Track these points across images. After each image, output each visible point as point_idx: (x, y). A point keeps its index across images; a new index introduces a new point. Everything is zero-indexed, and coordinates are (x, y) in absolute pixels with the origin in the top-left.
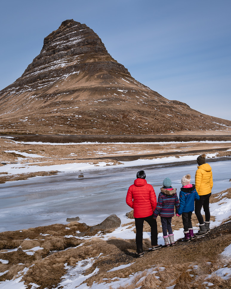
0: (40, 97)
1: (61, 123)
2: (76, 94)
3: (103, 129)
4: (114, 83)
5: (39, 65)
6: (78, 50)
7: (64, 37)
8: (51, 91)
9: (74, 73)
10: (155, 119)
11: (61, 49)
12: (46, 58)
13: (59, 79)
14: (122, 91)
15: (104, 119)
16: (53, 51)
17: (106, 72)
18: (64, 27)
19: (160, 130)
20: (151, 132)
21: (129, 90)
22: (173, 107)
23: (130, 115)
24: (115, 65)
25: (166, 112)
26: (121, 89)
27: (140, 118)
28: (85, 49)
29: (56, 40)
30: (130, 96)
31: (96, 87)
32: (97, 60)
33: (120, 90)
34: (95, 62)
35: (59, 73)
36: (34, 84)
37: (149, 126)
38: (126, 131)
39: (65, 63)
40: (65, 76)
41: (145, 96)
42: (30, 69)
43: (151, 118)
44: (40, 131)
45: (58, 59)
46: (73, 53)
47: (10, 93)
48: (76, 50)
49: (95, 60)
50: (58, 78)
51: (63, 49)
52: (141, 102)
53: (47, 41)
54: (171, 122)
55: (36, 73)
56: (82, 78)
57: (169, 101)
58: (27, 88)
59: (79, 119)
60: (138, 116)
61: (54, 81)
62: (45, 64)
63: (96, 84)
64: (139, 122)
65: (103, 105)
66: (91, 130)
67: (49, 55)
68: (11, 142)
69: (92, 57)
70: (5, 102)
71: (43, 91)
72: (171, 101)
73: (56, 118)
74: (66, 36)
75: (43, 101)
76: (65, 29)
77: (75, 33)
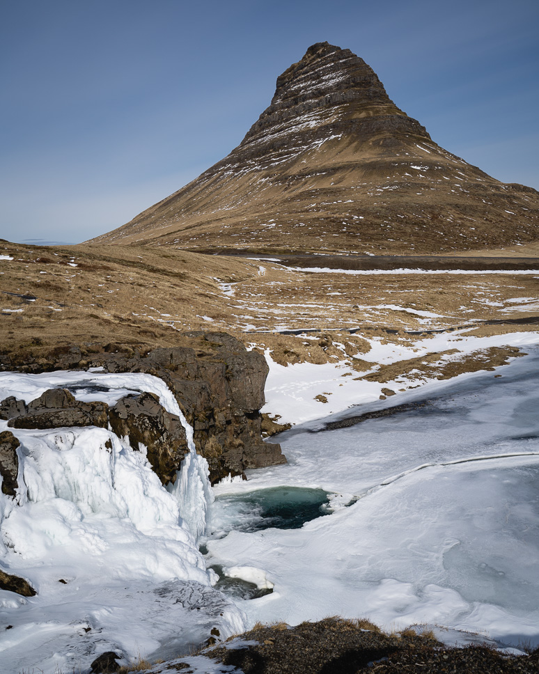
0: (277, 180)
1: (334, 231)
2: (338, 175)
3: (405, 241)
4: (403, 153)
5: (271, 126)
6: (340, 96)
7: (312, 74)
8: (295, 170)
9: (333, 137)
10: (487, 220)
11: (308, 97)
12: (282, 112)
13: (308, 148)
14: (419, 168)
15: (401, 221)
16: (294, 100)
17: (388, 134)
18: (312, 57)
19: (497, 241)
20: (484, 244)
21: (432, 165)
22: (515, 197)
23: (444, 213)
24: (405, 122)
25: (503, 207)
26: (418, 166)
27: (461, 218)
28: (351, 93)
29: (299, 81)
30: (432, 177)
31: (372, 162)
32: (371, 112)
33: (415, 167)
34: (369, 117)
35: (306, 138)
36: (264, 158)
37: (477, 233)
38: (443, 244)
39: (316, 120)
40: (317, 142)
41: (459, 176)
42: (256, 133)
43: (479, 219)
44: (307, 246)
45: (304, 114)
46: (329, 102)
47: (223, 174)
48: (334, 97)
49: (369, 113)
50: (305, 147)
51: (311, 95)
52: (457, 189)
53: (282, 82)
54: (514, 225)
55: (266, 139)
56: (348, 146)
57: (505, 185)
58: (252, 165)
59: (361, 223)
60: (457, 215)
61: (299, 152)
62: (281, 123)
63: (372, 156)
64: (459, 226)
65: (395, 196)
66: (386, 242)
67: (288, 107)
68: (281, 269)
69: (363, 108)
70: (217, 189)
71: (280, 170)
72: (509, 185)
73: (322, 221)
74: (316, 73)
75: (281, 187)
76: (314, 59)
77: (331, 66)
